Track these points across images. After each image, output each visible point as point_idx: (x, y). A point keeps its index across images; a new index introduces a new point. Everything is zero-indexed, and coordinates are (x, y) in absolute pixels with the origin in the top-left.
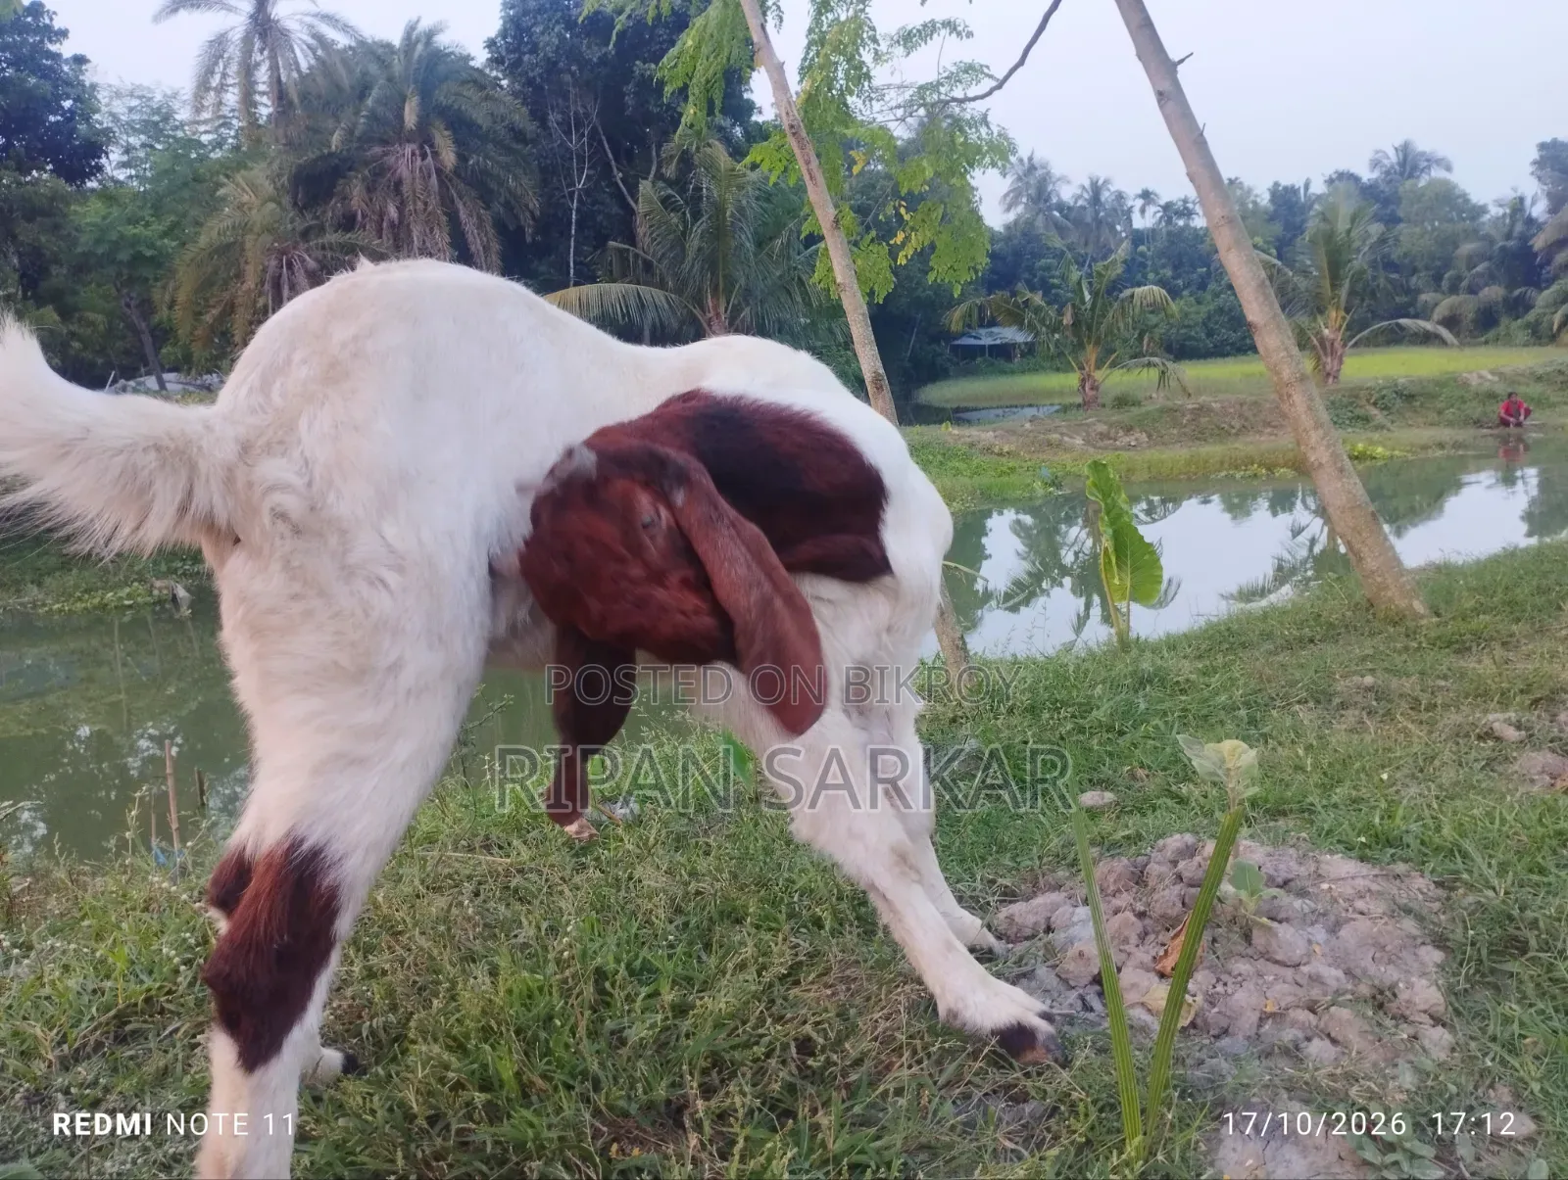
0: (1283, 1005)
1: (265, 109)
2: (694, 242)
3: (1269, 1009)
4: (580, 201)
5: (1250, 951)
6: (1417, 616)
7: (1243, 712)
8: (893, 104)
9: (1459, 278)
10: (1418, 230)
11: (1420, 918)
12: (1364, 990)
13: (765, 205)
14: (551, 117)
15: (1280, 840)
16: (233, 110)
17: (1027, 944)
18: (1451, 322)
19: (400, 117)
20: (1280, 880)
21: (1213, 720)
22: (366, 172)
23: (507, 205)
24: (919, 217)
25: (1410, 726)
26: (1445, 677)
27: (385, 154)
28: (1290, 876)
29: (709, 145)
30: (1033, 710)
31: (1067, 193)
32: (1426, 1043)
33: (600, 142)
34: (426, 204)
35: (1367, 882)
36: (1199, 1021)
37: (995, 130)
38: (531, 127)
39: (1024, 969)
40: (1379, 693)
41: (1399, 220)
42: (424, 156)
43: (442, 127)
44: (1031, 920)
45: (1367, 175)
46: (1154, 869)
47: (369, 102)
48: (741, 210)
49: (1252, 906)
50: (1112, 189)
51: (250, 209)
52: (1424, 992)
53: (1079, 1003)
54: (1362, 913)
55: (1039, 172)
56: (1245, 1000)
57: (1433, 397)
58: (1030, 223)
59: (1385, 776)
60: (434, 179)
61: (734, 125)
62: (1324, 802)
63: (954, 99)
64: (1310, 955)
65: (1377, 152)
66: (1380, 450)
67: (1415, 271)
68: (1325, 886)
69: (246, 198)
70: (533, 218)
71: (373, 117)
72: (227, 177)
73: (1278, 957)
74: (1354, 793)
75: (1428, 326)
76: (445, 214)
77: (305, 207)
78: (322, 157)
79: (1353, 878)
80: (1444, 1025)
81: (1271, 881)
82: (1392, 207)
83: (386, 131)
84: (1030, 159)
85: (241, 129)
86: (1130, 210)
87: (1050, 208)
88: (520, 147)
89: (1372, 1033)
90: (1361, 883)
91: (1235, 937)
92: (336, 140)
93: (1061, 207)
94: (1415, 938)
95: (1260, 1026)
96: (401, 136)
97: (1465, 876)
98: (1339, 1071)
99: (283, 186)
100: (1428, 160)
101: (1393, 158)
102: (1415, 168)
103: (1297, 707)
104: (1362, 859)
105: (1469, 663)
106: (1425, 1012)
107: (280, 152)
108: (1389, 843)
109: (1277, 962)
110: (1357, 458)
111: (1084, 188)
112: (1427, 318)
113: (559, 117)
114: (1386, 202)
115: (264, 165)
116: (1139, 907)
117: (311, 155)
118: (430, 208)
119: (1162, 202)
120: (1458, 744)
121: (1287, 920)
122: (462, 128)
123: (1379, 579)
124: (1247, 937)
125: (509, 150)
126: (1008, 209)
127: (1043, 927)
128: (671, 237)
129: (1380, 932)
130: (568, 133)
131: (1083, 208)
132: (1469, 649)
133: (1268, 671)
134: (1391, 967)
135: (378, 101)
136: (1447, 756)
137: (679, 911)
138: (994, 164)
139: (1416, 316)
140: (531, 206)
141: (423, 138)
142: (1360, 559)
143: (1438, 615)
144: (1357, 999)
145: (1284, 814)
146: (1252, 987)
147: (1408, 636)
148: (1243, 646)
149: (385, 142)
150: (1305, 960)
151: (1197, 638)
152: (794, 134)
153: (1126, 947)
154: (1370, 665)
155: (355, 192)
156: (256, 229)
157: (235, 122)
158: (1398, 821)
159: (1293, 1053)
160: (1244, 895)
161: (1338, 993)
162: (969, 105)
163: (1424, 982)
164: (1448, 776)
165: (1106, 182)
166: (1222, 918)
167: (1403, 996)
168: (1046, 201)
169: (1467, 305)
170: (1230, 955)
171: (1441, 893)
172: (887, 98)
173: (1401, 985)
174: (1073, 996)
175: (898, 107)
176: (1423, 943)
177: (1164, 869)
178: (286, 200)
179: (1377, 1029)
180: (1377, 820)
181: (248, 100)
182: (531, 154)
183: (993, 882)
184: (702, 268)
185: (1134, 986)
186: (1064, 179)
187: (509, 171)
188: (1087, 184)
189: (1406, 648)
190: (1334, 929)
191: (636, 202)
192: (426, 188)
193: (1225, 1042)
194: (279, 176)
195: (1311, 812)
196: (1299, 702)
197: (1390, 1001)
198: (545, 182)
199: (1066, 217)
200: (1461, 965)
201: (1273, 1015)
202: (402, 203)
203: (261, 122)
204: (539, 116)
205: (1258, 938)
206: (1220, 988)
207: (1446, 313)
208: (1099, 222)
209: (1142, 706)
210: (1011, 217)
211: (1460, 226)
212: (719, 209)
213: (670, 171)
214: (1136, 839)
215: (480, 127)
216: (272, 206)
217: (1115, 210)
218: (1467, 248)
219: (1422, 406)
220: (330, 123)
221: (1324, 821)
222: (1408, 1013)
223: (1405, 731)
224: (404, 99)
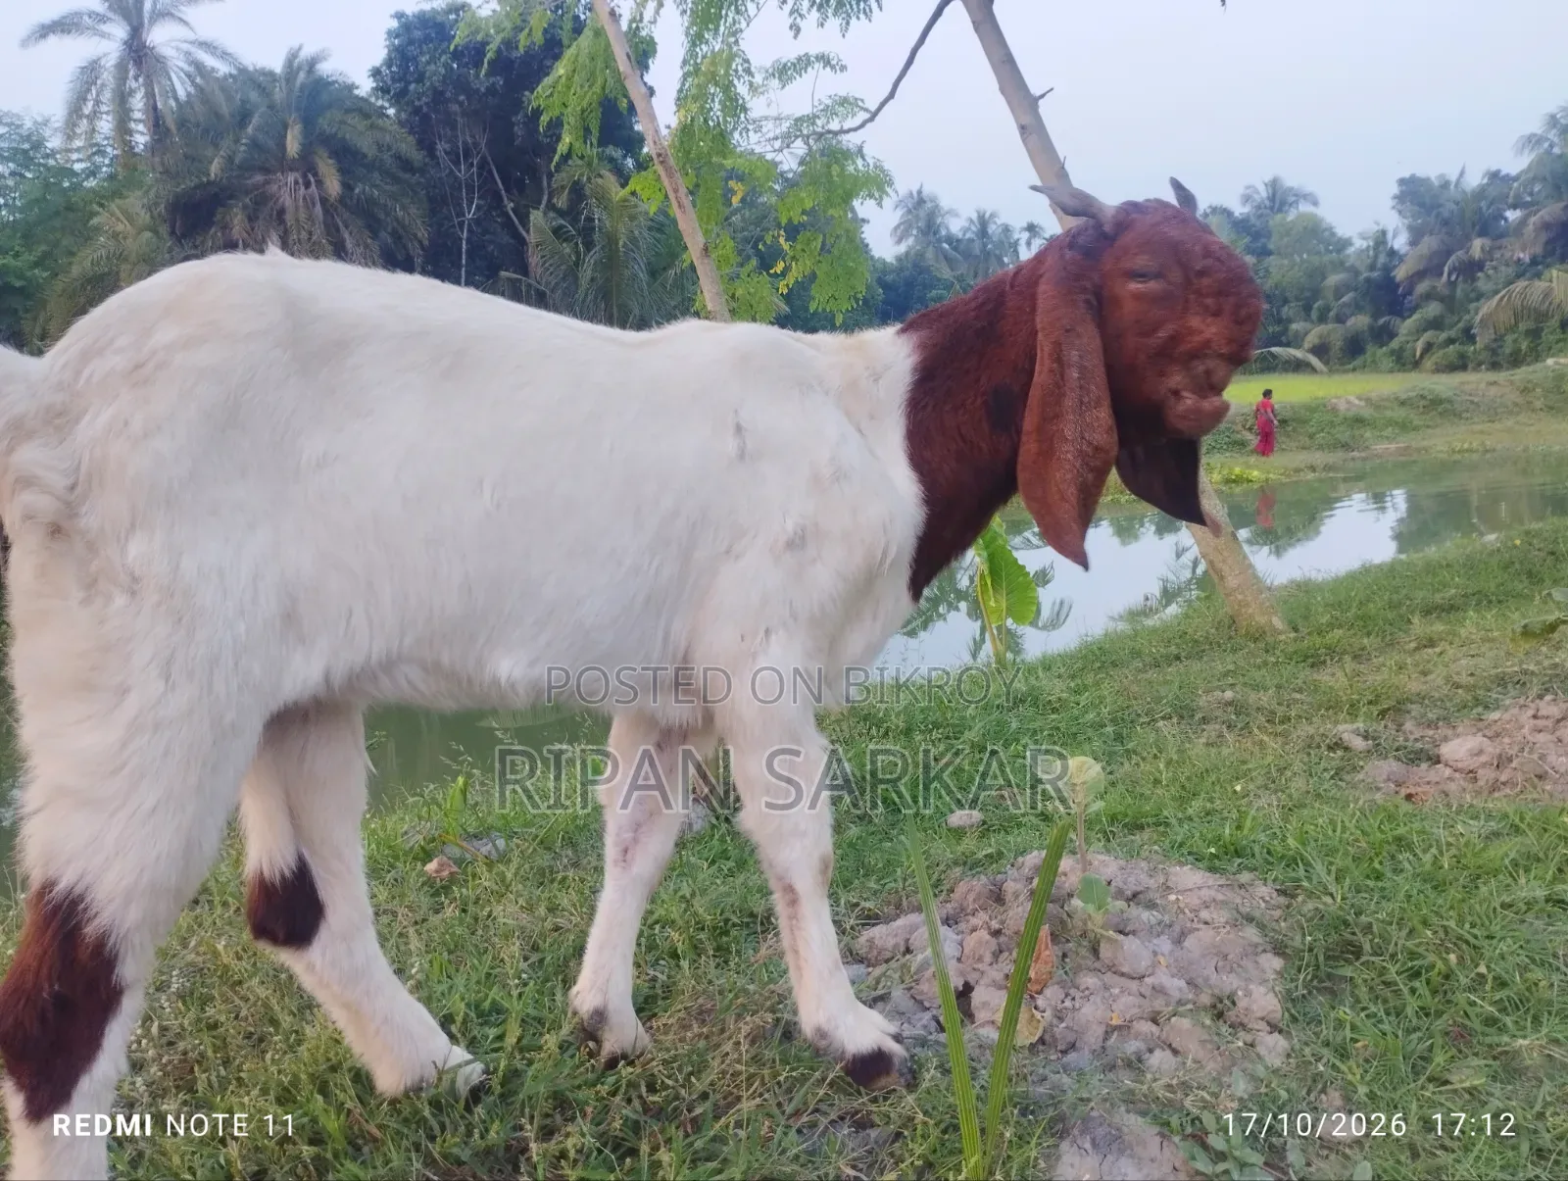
0: (1128, 1018)
1: (141, 139)
2: (586, 273)
3: (1114, 1022)
4: (469, 231)
5: (1097, 965)
6: (1277, 632)
7: (1109, 729)
8: (771, 135)
9: (1327, 309)
10: (1286, 262)
11: (1261, 926)
12: (1205, 999)
13: (658, 235)
14: (439, 147)
15: (1132, 854)
16: (107, 138)
17: (885, 966)
18: (1320, 350)
19: (282, 146)
20: (1129, 893)
21: (1081, 738)
22: (247, 200)
23: (395, 234)
24: (799, 247)
25: (1265, 738)
26: (1300, 691)
27: (267, 182)
28: (1139, 889)
29: (601, 176)
30: (908, 732)
31: (956, 226)
32: (1262, 1051)
33: (490, 172)
34: (310, 233)
35: (1213, 893)
36: (1047, 1037)
37: (871, 162)
38: (417, 156)
39: (880, 992)
40: (1238, 707)
41: (1270, 253)
42: (307, 185)
43: (326, 155)
44: (891, 942)
45: (1239, 210)
46: (1010, 887)
47: (250, 130)
48: (634, 240)
49: (1098, 918)
50: (999, 222)
51: (125, 238)
52: (1262, 1000)
53: (934, 1024)
54: (1206, 923)
55: (929, 205)
56: (1091, 1013)
57: (1304, 422)
58: (921, 255)
59: (1238, 788)
60: (318, 209)
61: (625, 157)
62: (1180, 815)
63: (829, 132)
64: (1155, 964)
65: (1248, 187)
66: (1255, 473)
67: (1286, 301)
68: (1172, 897)
69: (120, 227)
70: (423, 248)
71: (255, 145)
72: (102, 205)
73: (1125, 970)
74: (1208, 805)
75: (1298, 354)
76: (330, 243)
77: (184, 236)
78: (200, 186)
79: (1199, 888)
80: (1280, 1032)
81: (1119, 894)
82: (1263, 240)
83: (267, 159)
84: (920, 192)
85: (116, 156)
86: (1016, 243)
87: (939, 241)
88: (407, 176)
89: (1211, 1041)
90: (1206, 894)
91: (1083, 952)
92: (215, 169)
93: (950, 239)
94: (1256, 946)
95: (1105, 1040)
96: (284, 165)
97: (1305, 884)
98: (1174, 1082)
99: (160, 215)
100: (1296, 195)
101: (1263, 193)
102: (1283, 203)
103: (1161, 723)
104: (1212, 870)
105: (1324, 677)
106: (1262, 1019)
107: (157, 180)
108: (1238, 854)
109: (1123, 975)
110: (1234, 481)
111: (971, 221)
112: (1298, 346)
113: (447, 146)
114: (1256, 236)
115: (139, 193)
116: (995, 925)
117: (190, 183)
118: (314, 238)
119: (1047, 236)
120: (1309, 754)
121: (1134, 933)
122: (346, 156)
123: (1240, 597)
124: (1095, 951)
125: (396, 180)
126: (899, 241)
127: (902, 949)
128: (563, 267)
129: (1222, 940)
130: (457, 163)
131: (971, 241)
132: (1324, 662)
133: (1135, 688)
134: (1233, 975)
135: (257, 129)
136: (1297, 766)
137: (535, 948)
138: (871, 196)
139: (1288, 345)
140: (420, 235)
141: (306, 166)
142: (1222, 578)
143: (1296, 630)
144: (1198, 1009)
145: (1141, 828)
146: (1098, 1000)
147: (1267, 651)
148: (1114, 664)
149: (266, 171)
150: (1150, 970)
151: (1072, 657)
152: (662, 162)
153: (979, 966)
154: (1231, 680)
155: (236, 222)
156: (133, 257)
157: (109, 150)
158: (1245, 832)
159: (1135, 1064)
160: (1091, 908)
161: (1180, 1003)
162: (844, 138)
163: (1262, 990)
164: (1298, 785)
165: (992, 215)
166: (1072, 933)
167: (1242, 1004)
168: (935, 234)
169: (1334, 333)
170: (1078, 970)
171: (1283, 900)
172: (764, 130)
173: (1240, 993)
174: (927, 1016)
175: (776, 138)
176: (1264, 951)
177: (1019, 886)
178: (164, 230)
179: (1216, 1038)
180: (1227, 831)
181: (123, 128)
182: (419, 183)
183: (857, 905)
184: (596, 298)
185: (985, 1004)
186: (952, 213)
187: (396, 200)
188: (974, 217)
189: (1265, 663)
190: (1178, 941)
191: (528, 231)
192: (310, 218)
193: (1072, 1057)
194: (156, 204)
195: (1167, 825)
196: (1163, 718)
197: (1229, 1009)
198: (433, 212)
199: (955, 249)
200: (1299, 971)
201: (1118, 1028)
202: (286, 232)
203: (136, 150)
204: (426, 145)
205: (1105, 951)
206: (1068, 1003)
207: (1316, 341)
208: (987, 254)
209: (1014, 725)
210: (902, 248)
211: (1326, 258)
212: (611, 240)
213: (561, 202)
214: (996, 858)
215: (365, 156)
216: (148, 235)
217: (1002, 242)
218: (1334, 279)
219: (1294, 430)
220: (209, 152)
221: (1176, 834)
222: (1245, 1021)
223: (1261, 743)
224: (286, 127)
